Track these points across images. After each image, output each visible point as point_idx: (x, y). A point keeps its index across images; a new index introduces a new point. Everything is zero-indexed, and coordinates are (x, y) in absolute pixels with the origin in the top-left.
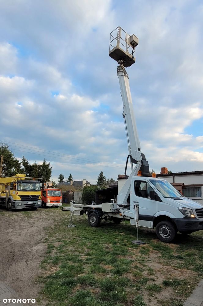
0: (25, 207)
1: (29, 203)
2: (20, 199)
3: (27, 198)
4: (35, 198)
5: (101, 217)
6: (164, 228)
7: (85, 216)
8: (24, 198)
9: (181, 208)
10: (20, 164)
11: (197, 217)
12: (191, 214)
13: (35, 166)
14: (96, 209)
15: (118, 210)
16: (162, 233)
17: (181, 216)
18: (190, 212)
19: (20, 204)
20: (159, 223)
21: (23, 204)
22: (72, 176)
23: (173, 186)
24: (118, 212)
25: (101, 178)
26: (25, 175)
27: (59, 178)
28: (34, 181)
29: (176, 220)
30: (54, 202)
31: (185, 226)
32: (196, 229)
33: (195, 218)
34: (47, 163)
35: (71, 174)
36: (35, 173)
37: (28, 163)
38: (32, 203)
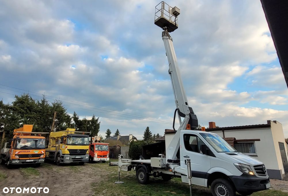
0: (72, 162)
1: (77, 157)
2: (69, 153)
3: (76, 152)
4: (83, 152)
5: (150, 173)
6: (220, 187)
7: (133, 172)
8: (73, 152)
9: (238, 164)
10: (71, 119)
11: (257, 175)
12: (250, 171)
13: (85, 121)
14: (144, 164)
15: (167, 165)
16: (219, 192)
17: (239, 174)
18: (248, 169)
19: (68, 158)
20: (214, 181)
21: (71, 158)
22: (119, 131)
23: (225, 140)
24: (167, 168)
25: (147, 134)
26: (75, 129)
27: (106, 133)
28: (83, 135)
29: (233, 177)
30: (101, 156)
31: (244, 185)
32: (257, 188)
33: (254, 176)
34: (96, 118)
35: (118, 130)
36: (85, 128)
37: (78, 118)
38: (80, 157)
